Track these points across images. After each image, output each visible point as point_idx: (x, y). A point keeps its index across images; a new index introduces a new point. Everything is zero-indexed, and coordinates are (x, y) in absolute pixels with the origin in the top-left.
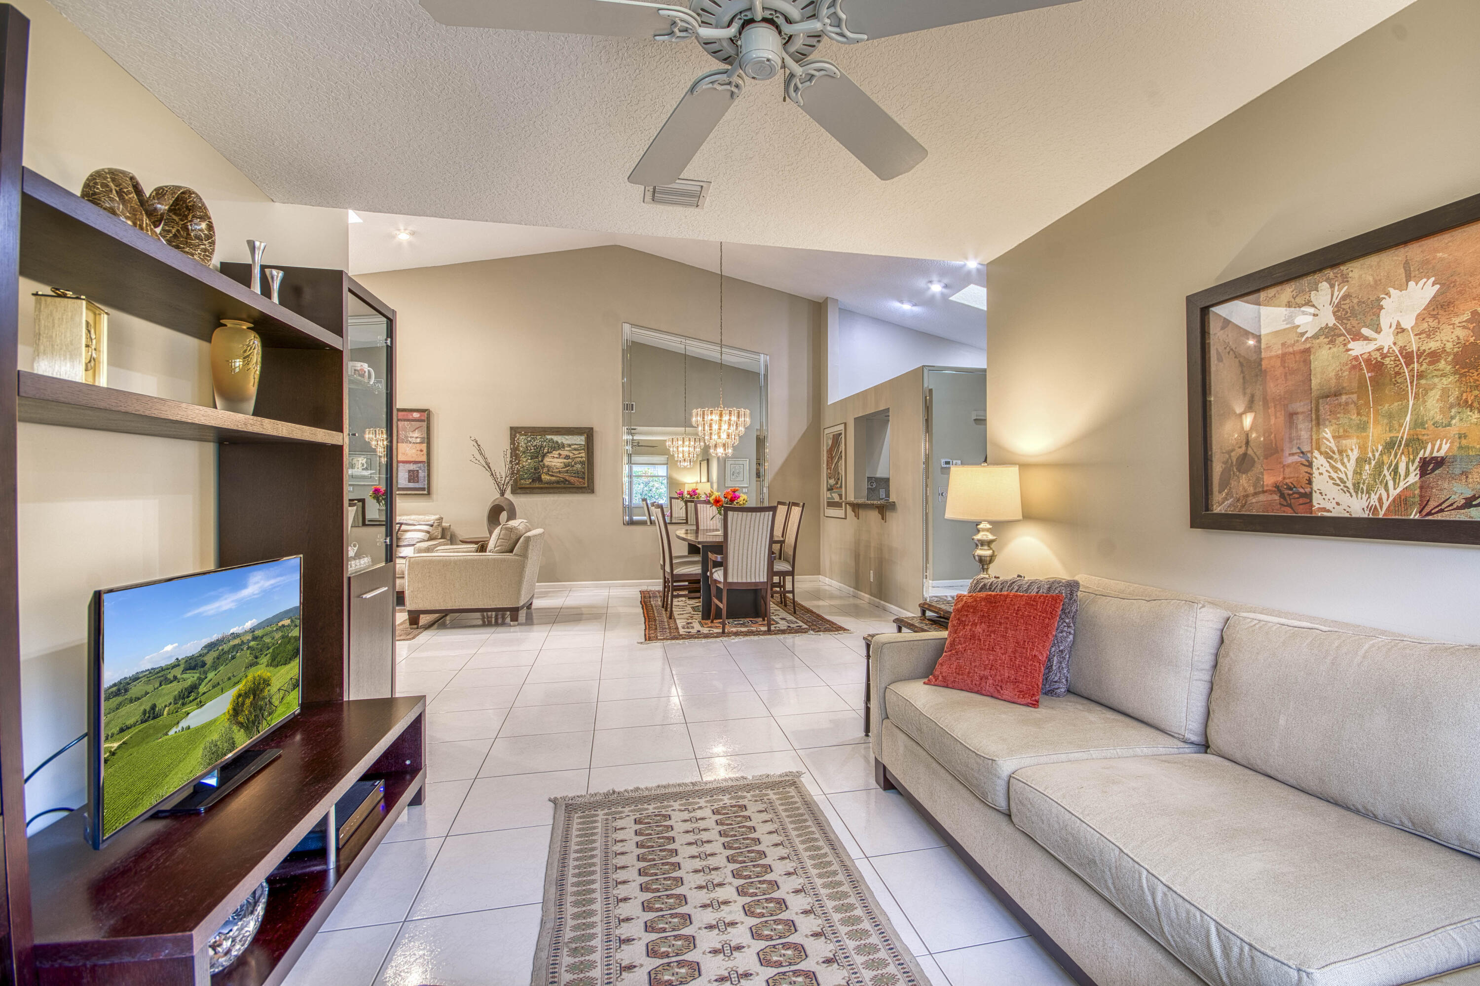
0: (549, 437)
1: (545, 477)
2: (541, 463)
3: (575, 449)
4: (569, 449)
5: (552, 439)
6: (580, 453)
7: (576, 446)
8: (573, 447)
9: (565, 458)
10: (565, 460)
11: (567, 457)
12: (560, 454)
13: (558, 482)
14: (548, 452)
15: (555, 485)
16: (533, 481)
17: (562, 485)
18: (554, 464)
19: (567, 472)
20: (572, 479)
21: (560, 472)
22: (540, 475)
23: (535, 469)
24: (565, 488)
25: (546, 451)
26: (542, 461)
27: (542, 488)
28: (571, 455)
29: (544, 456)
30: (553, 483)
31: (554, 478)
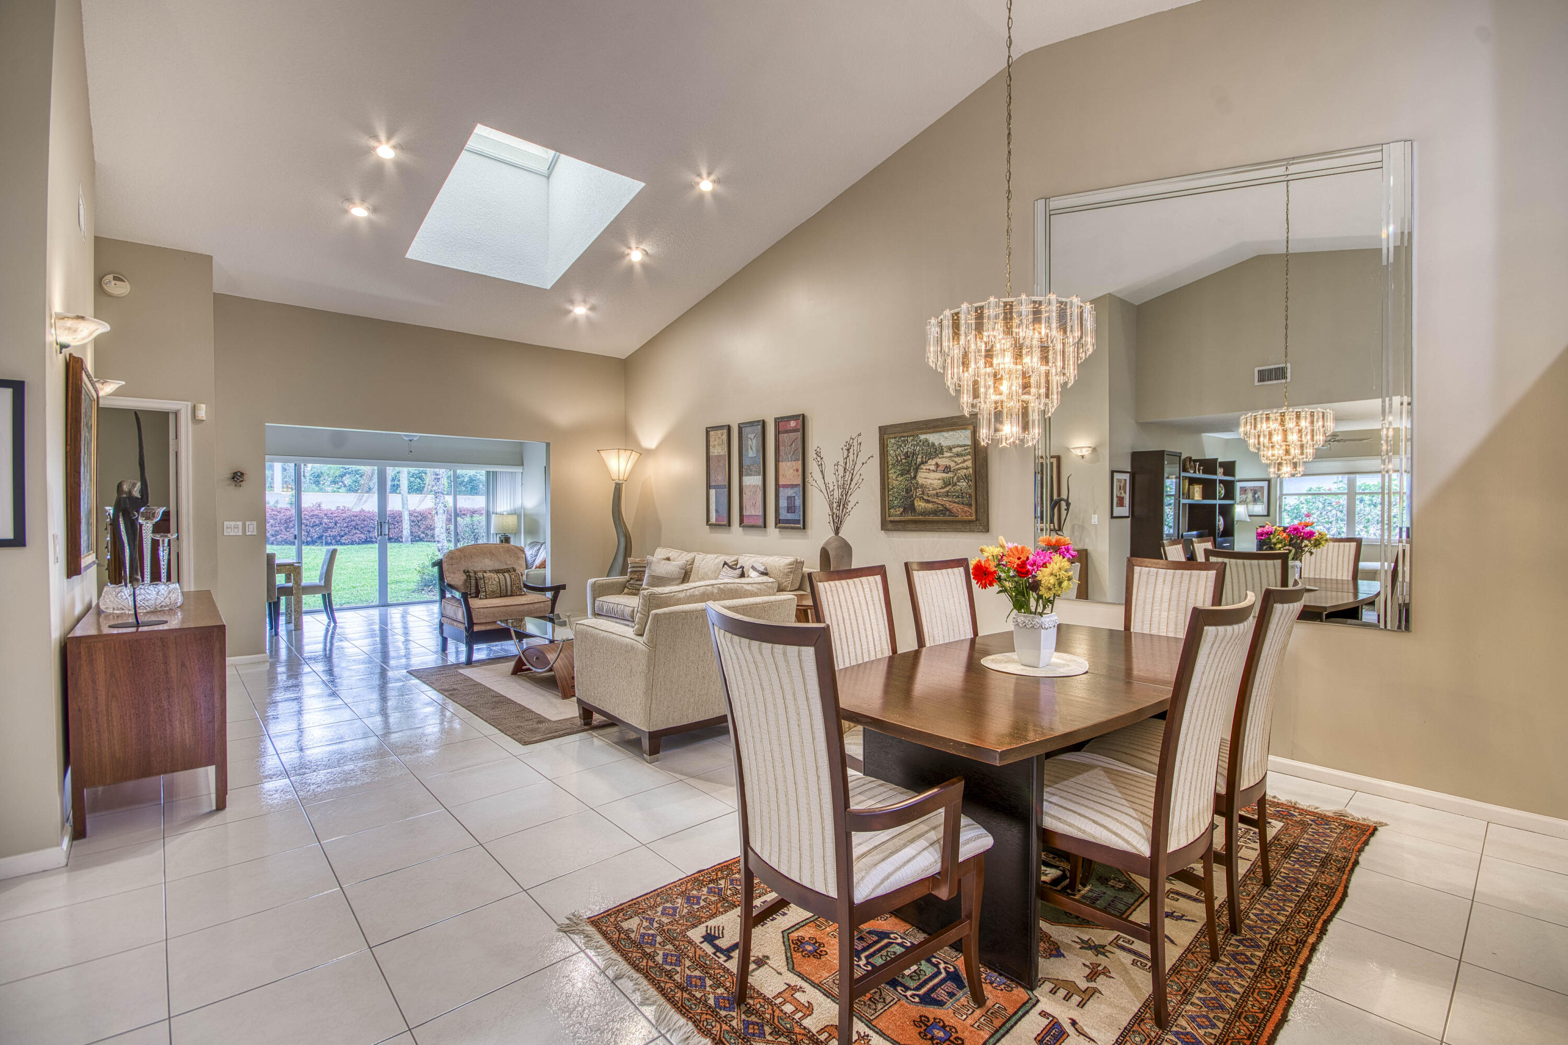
0: (922, 437)
1: (920, 505)
2: (914, 482)
3: (958, 455)
4: (949, 454)
5: (927, 440)
6: (965, 461)
7: (959, 449)
8: (954, 450)
9: (944, 472)
10: (945, 475)
11: (947, 469)
12: (937, 465)
13: (935, 512)
14: (922, 463)
15: (931, 518)
16: (905, 510)
17: (941, 518)
18: (929, 481)
19: (947, 494)
20: (955, 507)
21: (937, 495)
22: (913, 501)
23: (907, 492)
24: (946, 522)
25: (919, 460)
26: (915, 477)
27: (915, 522)
28: (952, 464)
29: (917, 470)
30: (929, 514)
31: (930, 506)
